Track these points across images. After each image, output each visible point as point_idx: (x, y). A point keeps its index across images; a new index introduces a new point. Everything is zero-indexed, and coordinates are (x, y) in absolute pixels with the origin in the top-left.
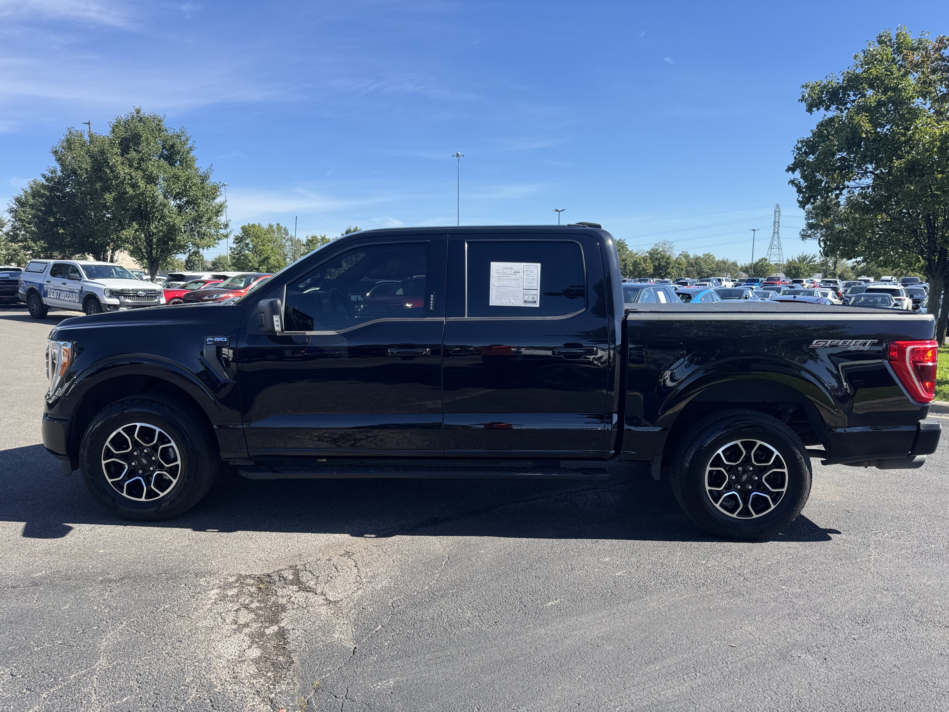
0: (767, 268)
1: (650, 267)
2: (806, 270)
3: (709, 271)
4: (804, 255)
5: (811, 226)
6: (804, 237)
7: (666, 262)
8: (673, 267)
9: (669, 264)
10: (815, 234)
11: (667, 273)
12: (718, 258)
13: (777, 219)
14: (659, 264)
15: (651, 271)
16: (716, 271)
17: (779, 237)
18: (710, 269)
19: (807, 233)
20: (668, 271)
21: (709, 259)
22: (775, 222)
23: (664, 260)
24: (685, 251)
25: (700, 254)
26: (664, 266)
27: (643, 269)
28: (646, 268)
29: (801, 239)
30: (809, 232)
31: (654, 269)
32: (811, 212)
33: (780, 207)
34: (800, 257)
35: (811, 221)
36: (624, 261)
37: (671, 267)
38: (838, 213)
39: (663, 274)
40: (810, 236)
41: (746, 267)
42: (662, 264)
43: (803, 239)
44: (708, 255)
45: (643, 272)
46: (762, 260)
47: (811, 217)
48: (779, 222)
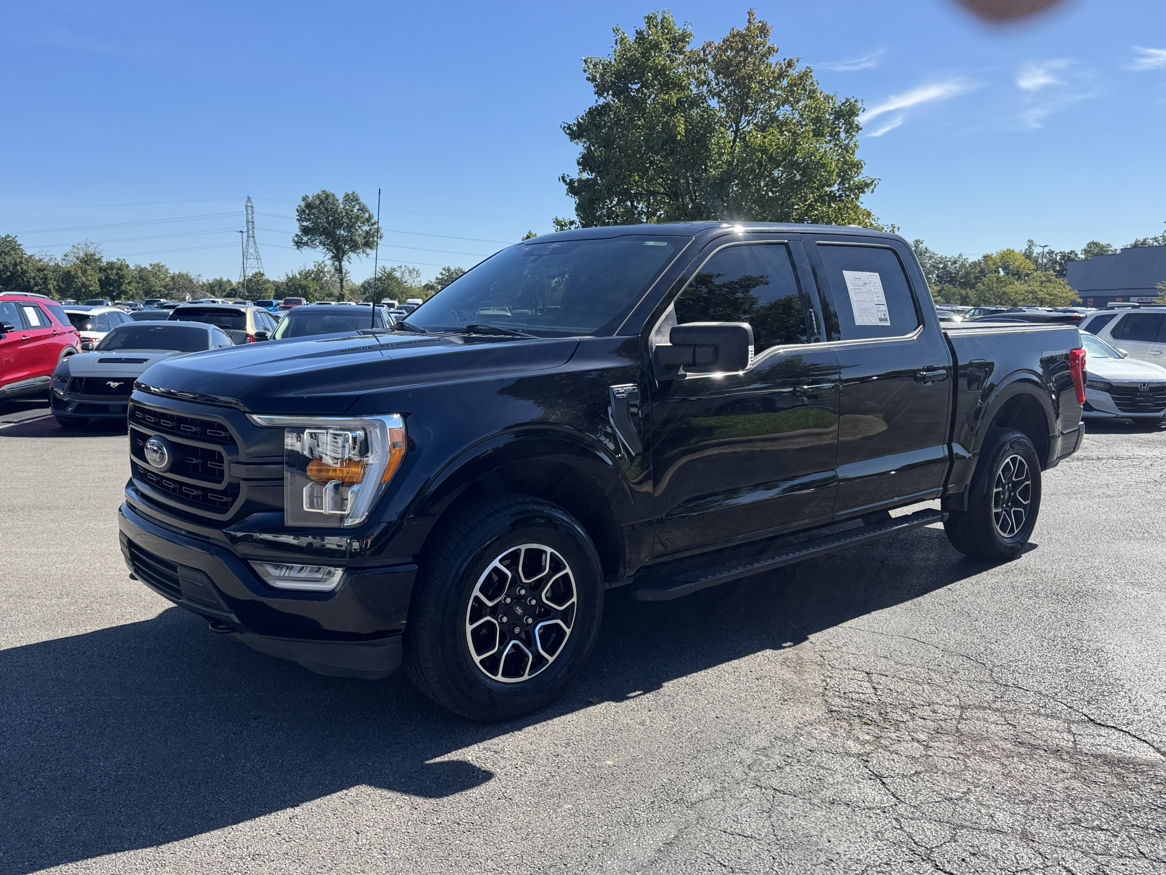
0: (266, 287)
1: (95, 282)
2: (316, 290)
3: (162, 289)
4: (307, 269)
5: (306, 231)
6: (299, 244)
7: (117, 274)
8: (129, 283)
9: (122, 277)
10: (312, 242)
11: (122, 291)
12: (174, 270)
13: (250, 217)
14: (107, 277)
15: (95, 287)
16: (173, 289)
17: (255, 243)
18: (165, 287)
19: (302, 239)
20: (123, 287)
21: (159, 271)
22: (248, 222)
23: (115, 272)
24: (121, 258)
25: (146, 264)
26: (115, 281)
27: (83, 285)
28: (87, 283)
29: (296, 247)
30: (305, 239)
31: (100, 285)
32: (304, 211)
33: (252, 200)
34: (302, 271)
35: (305, 224)
36: (43, 270)
37: (126, 281)
38: (338, 215)
39: (115, 294)
40: (306, 244)
41: (210, 284)
42: (112, 277)
43: (298, 247)
44: (158, 265)
45: (83, 290)
46: (256, 274)
47: (305, 218)
48: (253, 222)
